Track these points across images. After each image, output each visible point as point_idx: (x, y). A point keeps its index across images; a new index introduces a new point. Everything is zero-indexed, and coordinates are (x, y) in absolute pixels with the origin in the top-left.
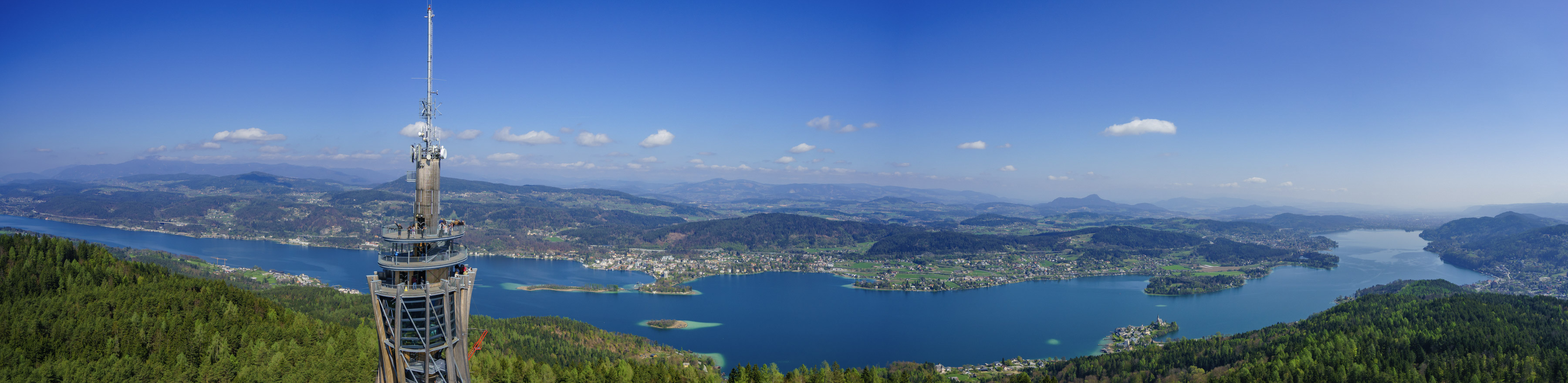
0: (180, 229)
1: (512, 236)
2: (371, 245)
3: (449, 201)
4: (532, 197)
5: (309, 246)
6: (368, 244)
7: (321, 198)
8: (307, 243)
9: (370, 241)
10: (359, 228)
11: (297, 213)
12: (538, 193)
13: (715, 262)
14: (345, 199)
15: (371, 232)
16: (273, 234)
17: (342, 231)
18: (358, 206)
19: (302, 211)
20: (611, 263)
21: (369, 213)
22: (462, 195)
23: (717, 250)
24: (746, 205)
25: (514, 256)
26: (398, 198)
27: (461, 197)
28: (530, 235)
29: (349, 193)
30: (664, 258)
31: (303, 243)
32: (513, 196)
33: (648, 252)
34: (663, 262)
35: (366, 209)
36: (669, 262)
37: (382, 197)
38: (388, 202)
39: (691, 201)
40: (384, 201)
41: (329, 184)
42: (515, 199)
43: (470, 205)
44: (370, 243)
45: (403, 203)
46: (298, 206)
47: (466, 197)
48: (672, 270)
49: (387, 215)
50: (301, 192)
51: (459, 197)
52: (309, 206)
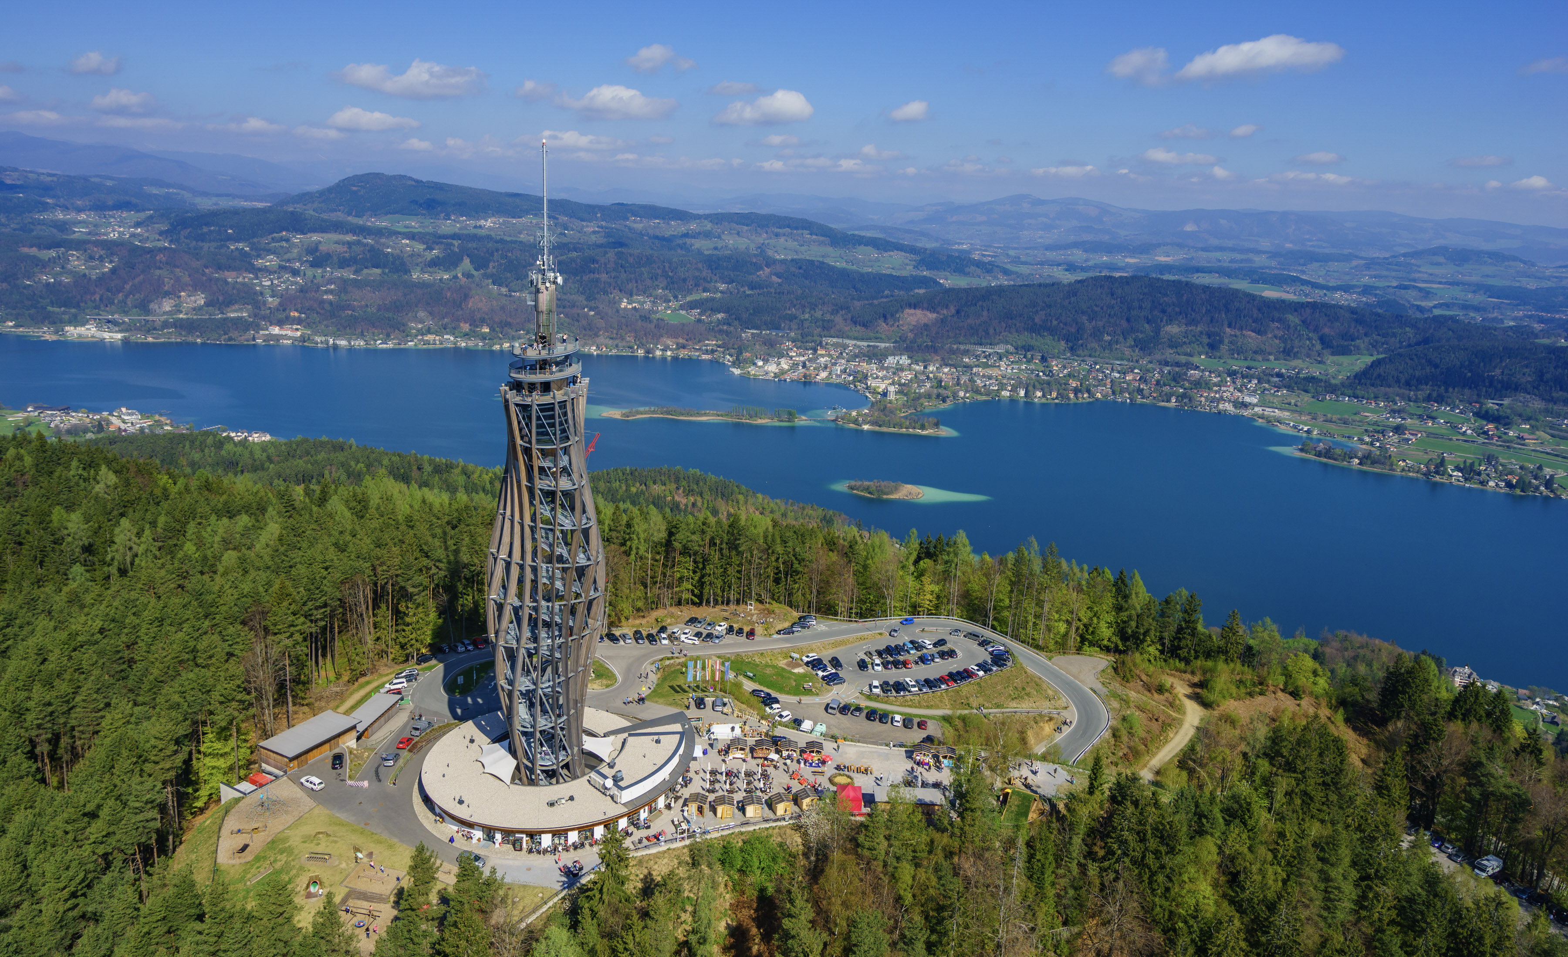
1: (591, 309)
2: (284, 333)
3: (455, 236)
4: (630, 228)
5: (126, 342)
6: (276, 330)
7: (137, 225)
8: (119, 336)
9: (280, 323)
10: (250, 297)
11: (77, 262)
12: (641, 222)
13: (994, 372)
14: (205, 229)
15: (280, 304)
16: (16, 318)
17: (207, 304)
18: (240, 245)
19: (92, 258)
20: (786, 367)
21: (270, 261)
22: (482, 222)
23: (1000, 349)
24: (1078, 256)
25: (593, 350)
26: (337, 227)
27: (480, 227)
28: (626, 308)
29: (214, 214)
30: (891, 361)
31: (107, 335)
32: (590, 227)
33: (859, 347)
34: (887, 369)
35: (261, 251)
36: (900, 369)
37: (298, 224)
38: (315, 237)
39: (959, 244)
40: (303, 233)
41: (155, 191)
42: (594, 232)
43: (499, 246)
44: (281, 328)
45: (349, 238)
46: (80, 245)
47: (490, 228)
48: (904, 384)
49: (314, 265)
50: (80, 210)
51: (475, 227)
52: (111, 247)
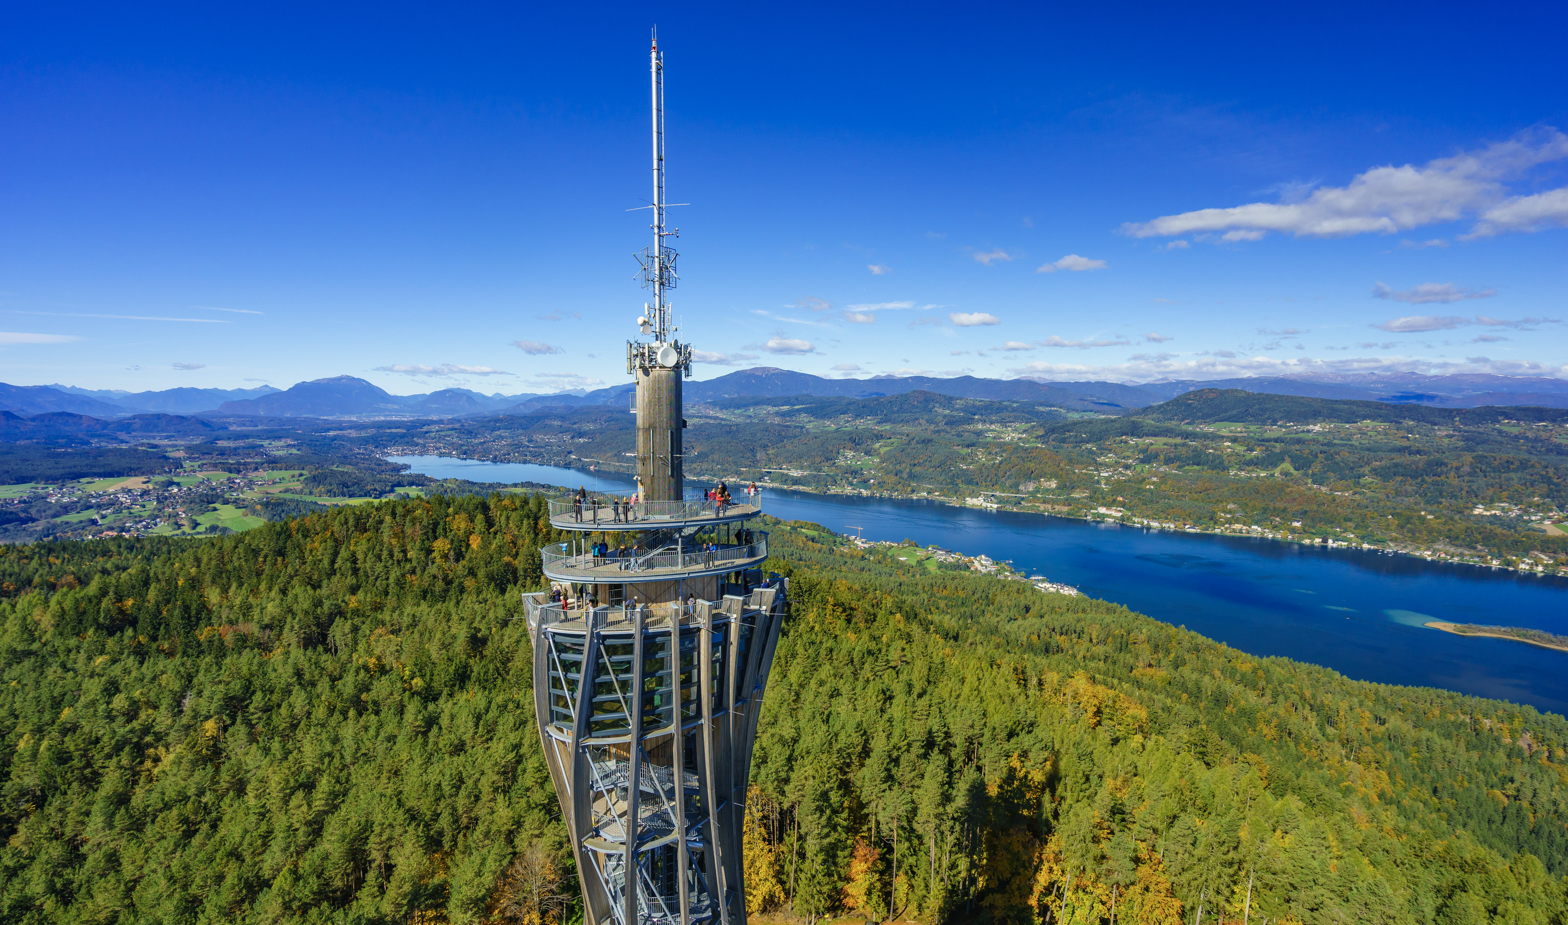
0: (796, 481)
1: (1431, 513)
2: (1109, 512)
3: (1276, 440)
4: (1500, 432)
5: (999, 511)
6: (1102, 510)
7: (1025, 431)
8: (995, 506)
9: (1108, 506)
10: (1090, 484)
11: (982, 457)
12: (1518, 425)
14: (1067, 434)
15: (1111, 490)
16: (941, 490)
17: (1058, 488)
18: (1089, 446)
19: (990, 453)
21: (1110, 458)
22: (1311, 427)
25: (1427, 555)
26: (1167, 432)
27: (1308, 431)
28: (1481, 515)
29: (1075, 424)
31: (989, 505)
32: (1442, 432)
35: (1103, 451)
37: (1135, 430)
38: (1148, 441)
40: (1139, 437)
41: (1041, 409)
42: (1448, 436)
43: (1325, 448)
44: (1108, 509)
45: (1178, 440)
46: (986, 446)
47: (1318, 433)
49: (1143, 461)
50: (992, 423)
51: (1303, 432)
52: (1003, 446)
